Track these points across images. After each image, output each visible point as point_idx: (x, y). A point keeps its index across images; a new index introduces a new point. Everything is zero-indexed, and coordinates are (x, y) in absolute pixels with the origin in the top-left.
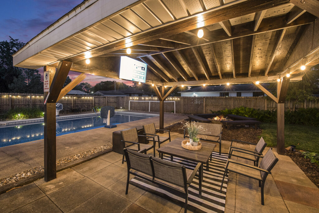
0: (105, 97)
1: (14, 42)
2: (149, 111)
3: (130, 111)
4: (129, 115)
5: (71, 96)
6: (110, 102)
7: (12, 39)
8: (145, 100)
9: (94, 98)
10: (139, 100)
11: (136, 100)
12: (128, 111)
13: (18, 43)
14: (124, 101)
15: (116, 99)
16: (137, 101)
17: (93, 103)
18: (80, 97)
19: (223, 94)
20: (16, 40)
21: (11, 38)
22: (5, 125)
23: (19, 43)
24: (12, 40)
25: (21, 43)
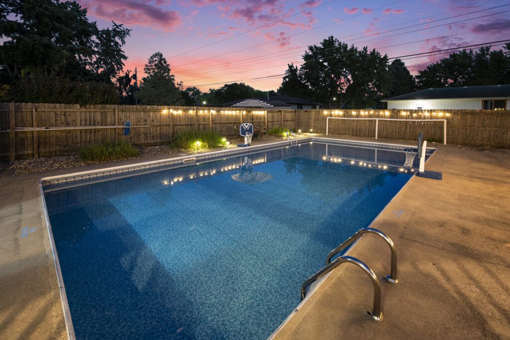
0: (280, 111)
1: (117, 29)
2: (376, 138)
3: (328, 136)
4: (326, 142)
5: (239, 110)
6: (286, 120)
7: (115, 25)
8: (358, 116)
9: (268, 112)
10: (344, 116)
11: (339, 116)
12: (326, 137)
13: (122, 31)
14: (310, 119)
15: (294, 114)
16: (341, 118)
17: (265, 122)
18: (249, 112)
19: (492, 102)
20: (120, 26)
21: (114, 23)
22: (193, 160)
23: (123, 29)
24: (115, 27)
25: (125, 29)
